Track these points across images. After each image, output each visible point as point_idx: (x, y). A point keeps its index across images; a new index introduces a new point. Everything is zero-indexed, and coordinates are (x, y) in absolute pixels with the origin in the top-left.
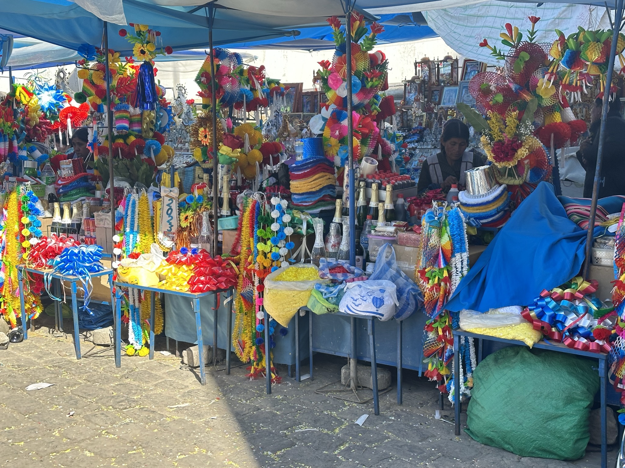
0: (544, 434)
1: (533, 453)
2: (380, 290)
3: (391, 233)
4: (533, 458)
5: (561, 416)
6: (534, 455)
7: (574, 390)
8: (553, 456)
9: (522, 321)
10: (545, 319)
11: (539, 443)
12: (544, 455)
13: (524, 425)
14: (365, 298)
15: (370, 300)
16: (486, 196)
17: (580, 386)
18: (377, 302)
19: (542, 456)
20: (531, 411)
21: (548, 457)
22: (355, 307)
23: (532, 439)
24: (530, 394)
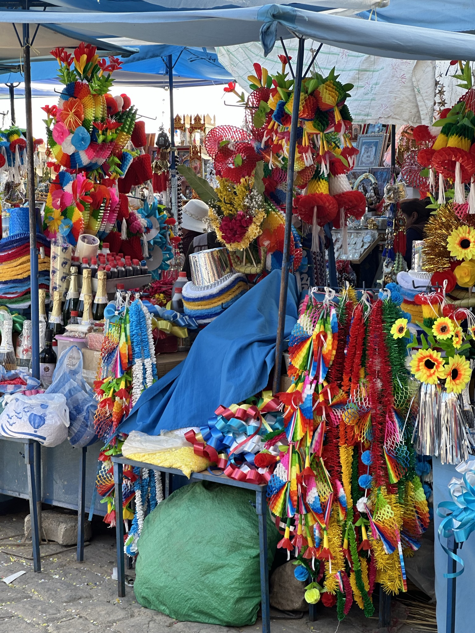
0: (201, 590)
1: (189, 616)
2: (42, 405)
3: (83, 333)
4: (189, 623)
5: (222, 567)
6: (190, 619)
7: (241, 534)
8: (211, 621)
9: (184, 445)
10: (211, 443)
11: (195, 602)
12: (203, 618)
13: (179, 579)
14: (20, 416)
15: (26, 418)
16: (211, 287)
17: (250, 529)
18: (34, 420)
19: (200, 620)
20: (188, 560)
21: (207, 621)
22: (10, 427)
23: (186, 596)
24: (190, 538)
